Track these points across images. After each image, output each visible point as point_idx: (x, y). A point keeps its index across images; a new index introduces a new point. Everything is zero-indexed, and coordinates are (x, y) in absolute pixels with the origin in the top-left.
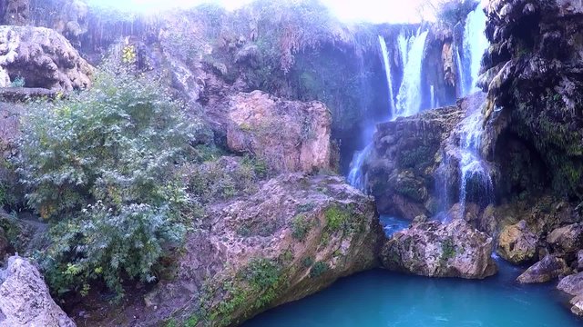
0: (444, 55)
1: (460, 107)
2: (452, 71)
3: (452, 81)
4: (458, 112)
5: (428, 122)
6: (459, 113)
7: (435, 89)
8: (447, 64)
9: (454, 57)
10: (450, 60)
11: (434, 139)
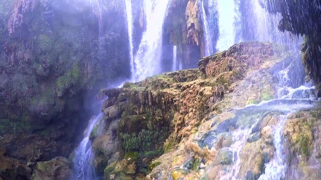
0: (188, 12)
1: (203, 71)
2: (196, 27)
3: (196, 40)
4: (199, 80)
5: (155, 93)
6: (202, 84)
7: (178, 49)
8: (191, 21)
9: (199, 12)
10: (195, 16)
11: (164, 119)
